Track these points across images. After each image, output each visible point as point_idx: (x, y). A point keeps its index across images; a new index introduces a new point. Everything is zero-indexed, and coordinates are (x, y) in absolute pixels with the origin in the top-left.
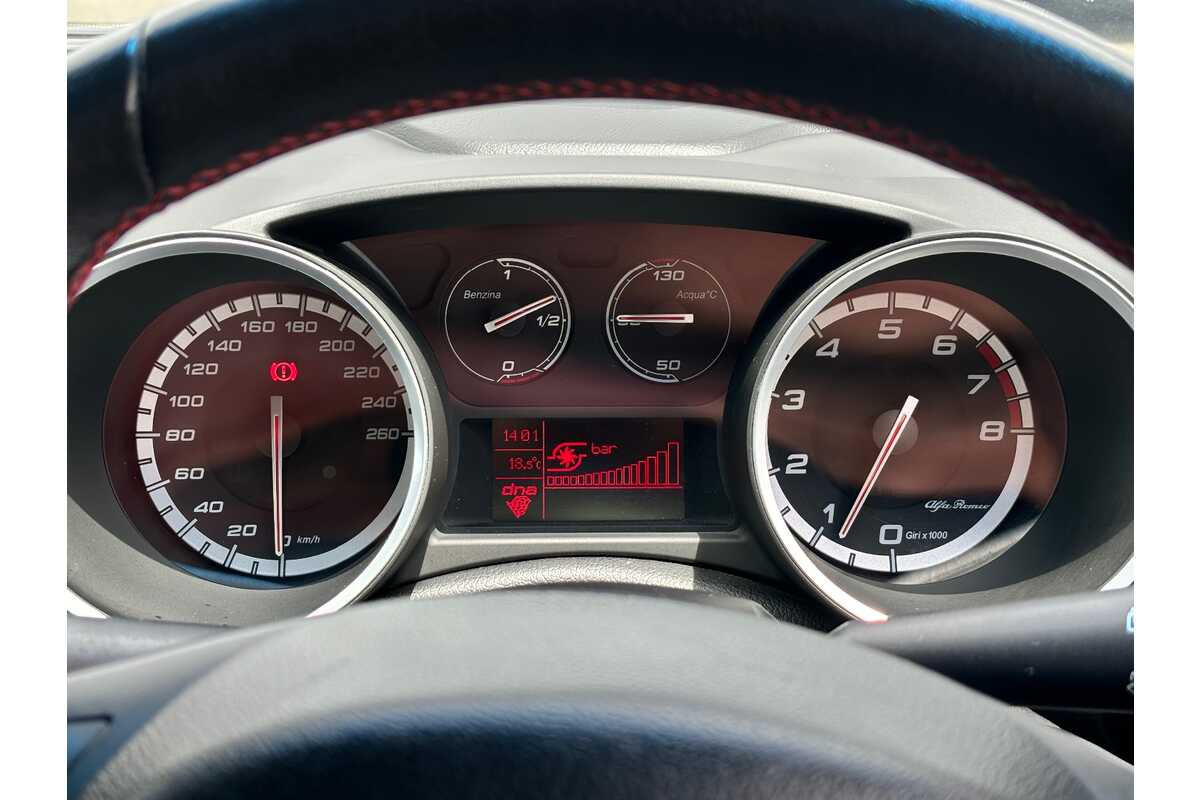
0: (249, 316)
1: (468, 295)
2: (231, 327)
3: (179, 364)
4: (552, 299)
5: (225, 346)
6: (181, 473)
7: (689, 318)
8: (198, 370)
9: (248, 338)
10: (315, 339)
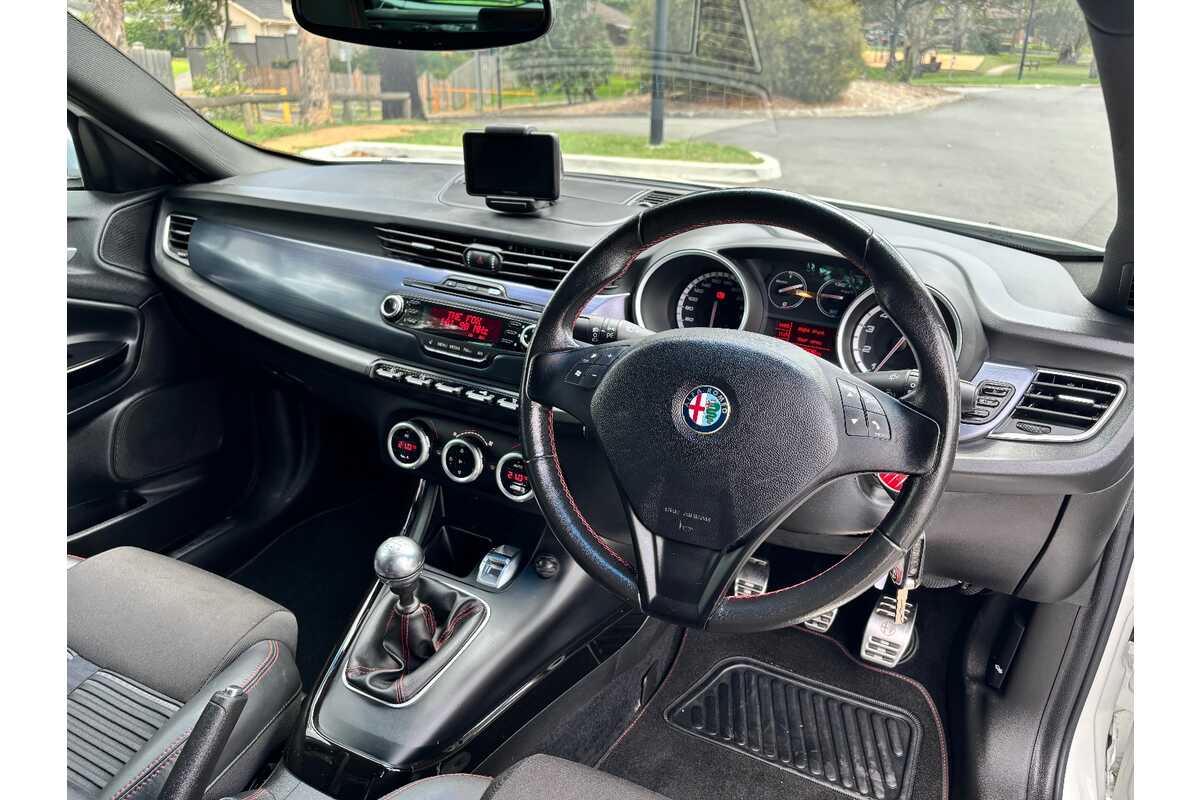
0: (714, 278)
1: (778, 281)
2: (708, 280)
3: (693, 288)
4: (801, 286)
5: (707, 285)
6: (687, 319)
7: (841, 298)
8: (697, 291)
9: (713, 284)
10: (731, 287)
